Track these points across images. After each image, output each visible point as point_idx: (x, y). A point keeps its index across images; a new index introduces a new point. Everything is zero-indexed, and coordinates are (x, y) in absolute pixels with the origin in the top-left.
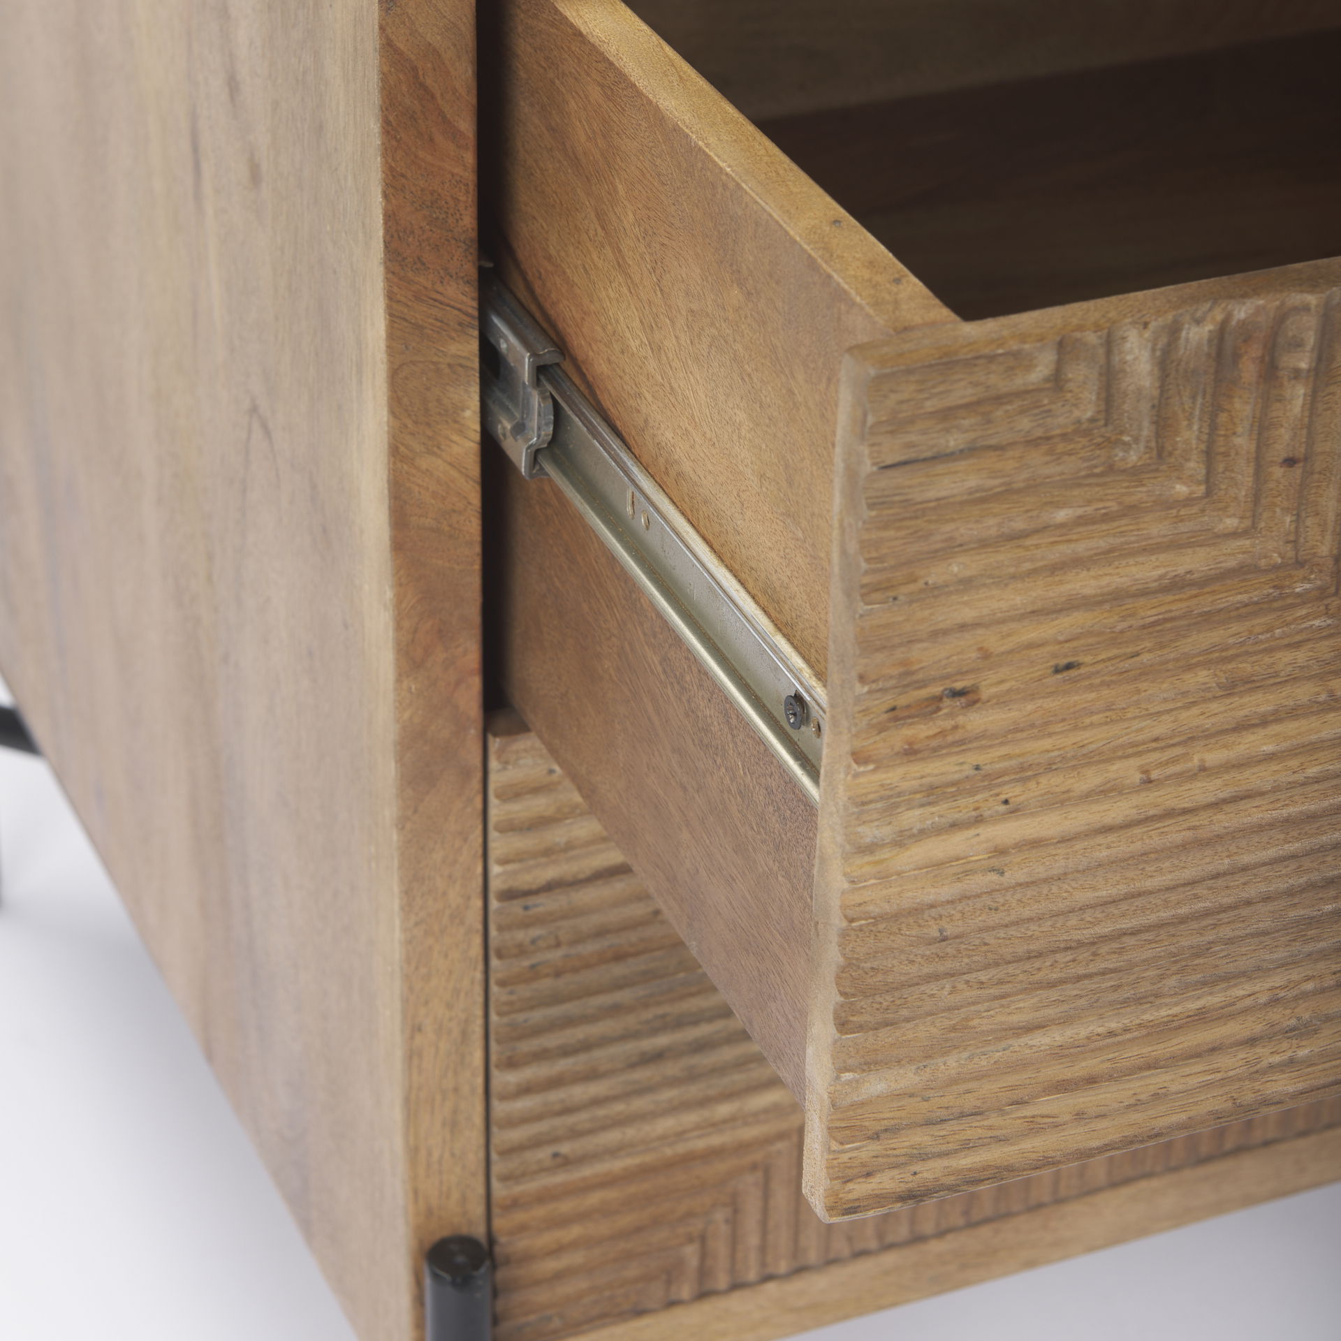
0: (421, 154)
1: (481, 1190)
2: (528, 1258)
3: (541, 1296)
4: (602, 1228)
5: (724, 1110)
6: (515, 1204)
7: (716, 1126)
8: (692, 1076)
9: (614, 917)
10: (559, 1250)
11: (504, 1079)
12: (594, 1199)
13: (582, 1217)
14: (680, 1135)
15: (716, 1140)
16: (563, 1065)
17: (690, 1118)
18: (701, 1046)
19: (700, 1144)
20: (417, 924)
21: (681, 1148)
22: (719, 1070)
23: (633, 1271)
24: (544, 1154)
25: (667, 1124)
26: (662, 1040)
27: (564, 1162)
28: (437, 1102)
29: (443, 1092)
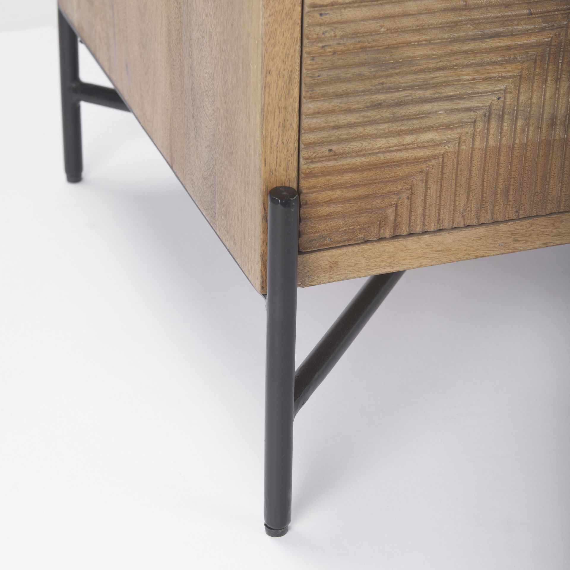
1: (295, 164)
2: (316, 204)
3: (322, 226)
4: (351, 194)
5: (409, 139)
6: (310, 175)
7: (405, 147)
8: (395, 119)
9: (362, 27)
10: (330, 202)
11: (309, 107)
12: (348, 177)
13: (342, 186)
14: (388, 150)
15: (404, 155)
16: (336, 103)
17: (393, 141)
18: (400, 104)
19: (397, 156)
20: (270, 16)
21: (388, 156)
22: (408, 118)
23: (364, 219)
24: (324, 150)
25: (381, 143)
26: (381, 97)
27: (334, 155)
28: (277, 113)
29: (280, 108)
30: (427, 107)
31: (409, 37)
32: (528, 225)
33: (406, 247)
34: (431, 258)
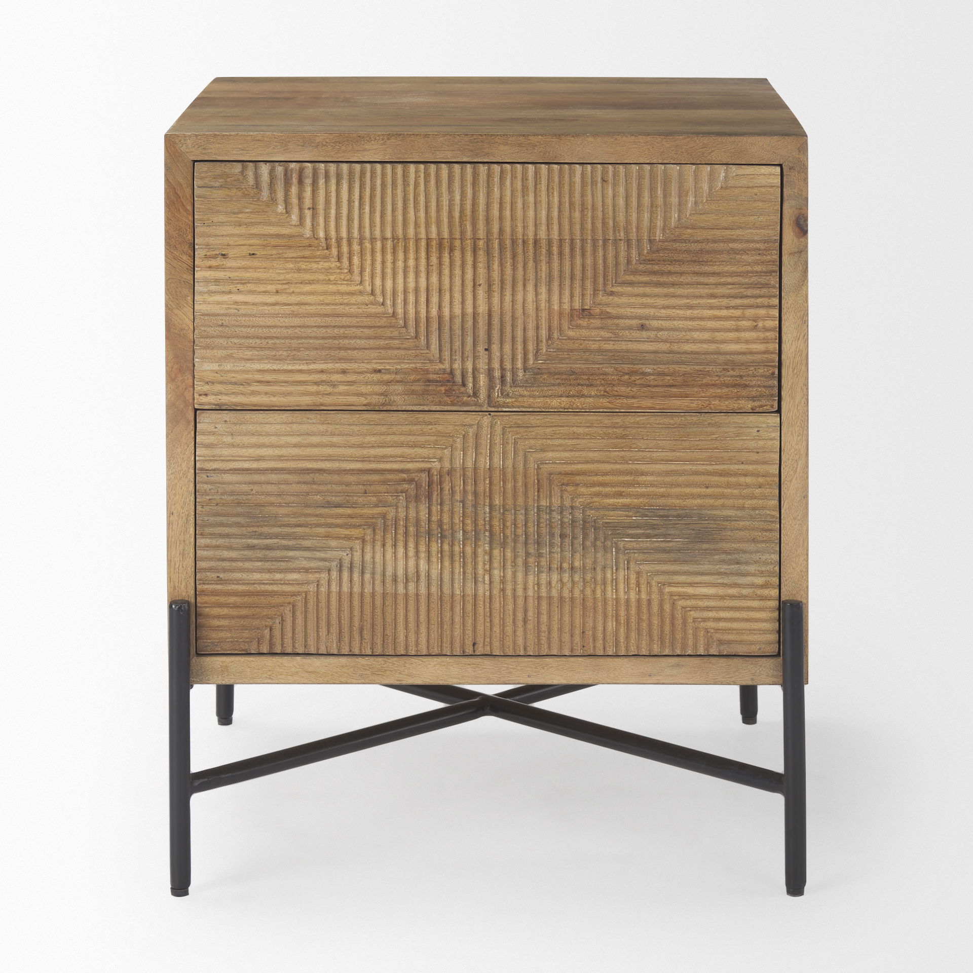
0: (176, 214)
1: (193, 584)
2: (207, 616)
3: (214, 635)
4: (235, 612)
5: (278, 576)
6: (205, 593)
7: (274, 582)
8: (265, 559)
9: (238, 488)
10: (219, 617)
11: (201, 541)
12: (232, 599)
13: (227, 605)
14: (261, 583)
15: (275, 588)
16: (220, 541)
17: (266, 576)
18: (268, 548)
19: (269, 588)
20: (171, 474)
21: (263, 587)
22: (277, 560)
23: (246, 634)
24: (214, 575)
25: (257, 576)
26: (255, 542)
27: (221, 581)
28: (178, 544)
29: (180, 541)
30: (291, 554)
31: (272, 499)
32: (383, 662)
33: (282, 664)
34: (303, 677)
